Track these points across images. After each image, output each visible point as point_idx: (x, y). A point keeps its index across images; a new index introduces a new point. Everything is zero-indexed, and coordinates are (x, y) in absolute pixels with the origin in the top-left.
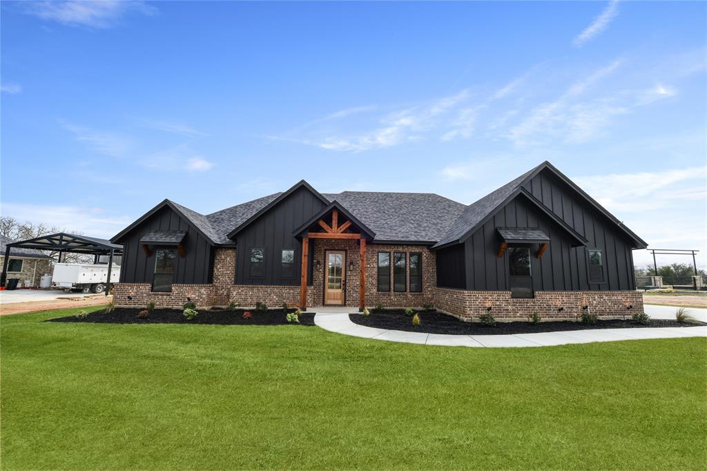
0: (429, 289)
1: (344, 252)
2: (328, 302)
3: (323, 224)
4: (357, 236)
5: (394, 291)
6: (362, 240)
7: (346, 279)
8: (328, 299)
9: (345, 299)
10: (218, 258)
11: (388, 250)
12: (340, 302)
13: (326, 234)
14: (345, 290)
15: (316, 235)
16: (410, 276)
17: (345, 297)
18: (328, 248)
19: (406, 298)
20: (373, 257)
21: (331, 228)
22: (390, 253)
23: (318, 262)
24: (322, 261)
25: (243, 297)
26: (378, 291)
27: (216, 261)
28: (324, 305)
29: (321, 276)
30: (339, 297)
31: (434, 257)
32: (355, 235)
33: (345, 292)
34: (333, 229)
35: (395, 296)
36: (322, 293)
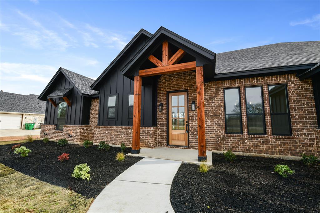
0: (305, 131)
1: (186, 93)
2: (172, 142)
3: (154, 60)
4: (191, 65)
5: (248, 133)
6: (197, 69)
7: (188, 120)
8: (172, 139)
9: (189, 140)
10: (92, 106)
11: (237, 85)
12: (184, 143)
13: (156, 69)
14: (188, 130)
15: (146, 72)
16: (272, 115)
17: (188, 138)
18: (170, 90)
19: (267, 142)
20: (217, 94)
21: (161, 60)
22: (239, 88)
23: (162, 105)
24: (164, 103)
25: (102, 135)
26: (226, 132)
27: (91, 108)
28: (168, 144)
29: (164, 117)
30: (182, 138)
31: (310, 86)
32: (189, 63)
33: (188, 133)
34: (163, 62)
35: (250, 139)
36: (165, 134)
